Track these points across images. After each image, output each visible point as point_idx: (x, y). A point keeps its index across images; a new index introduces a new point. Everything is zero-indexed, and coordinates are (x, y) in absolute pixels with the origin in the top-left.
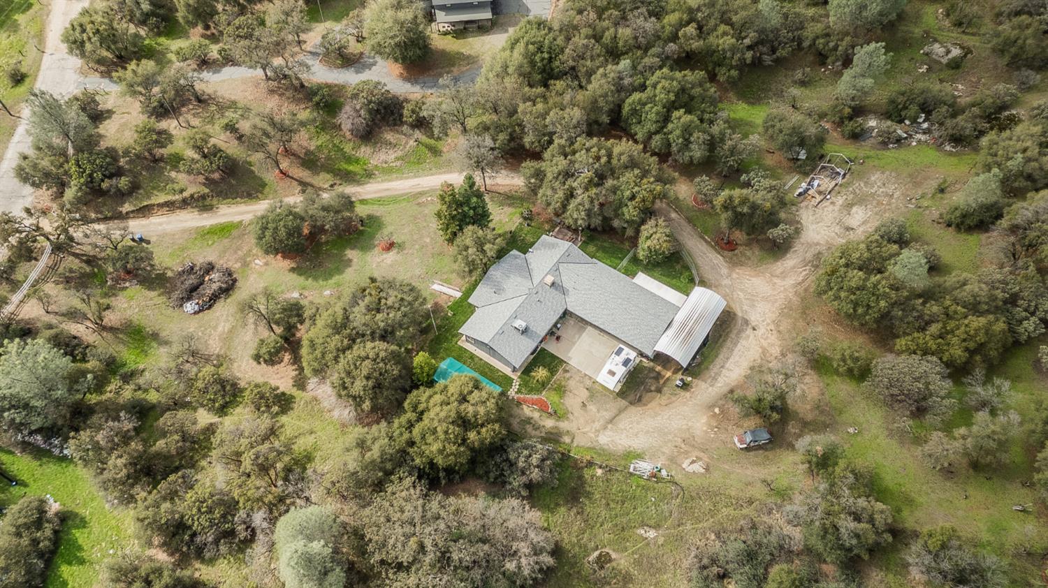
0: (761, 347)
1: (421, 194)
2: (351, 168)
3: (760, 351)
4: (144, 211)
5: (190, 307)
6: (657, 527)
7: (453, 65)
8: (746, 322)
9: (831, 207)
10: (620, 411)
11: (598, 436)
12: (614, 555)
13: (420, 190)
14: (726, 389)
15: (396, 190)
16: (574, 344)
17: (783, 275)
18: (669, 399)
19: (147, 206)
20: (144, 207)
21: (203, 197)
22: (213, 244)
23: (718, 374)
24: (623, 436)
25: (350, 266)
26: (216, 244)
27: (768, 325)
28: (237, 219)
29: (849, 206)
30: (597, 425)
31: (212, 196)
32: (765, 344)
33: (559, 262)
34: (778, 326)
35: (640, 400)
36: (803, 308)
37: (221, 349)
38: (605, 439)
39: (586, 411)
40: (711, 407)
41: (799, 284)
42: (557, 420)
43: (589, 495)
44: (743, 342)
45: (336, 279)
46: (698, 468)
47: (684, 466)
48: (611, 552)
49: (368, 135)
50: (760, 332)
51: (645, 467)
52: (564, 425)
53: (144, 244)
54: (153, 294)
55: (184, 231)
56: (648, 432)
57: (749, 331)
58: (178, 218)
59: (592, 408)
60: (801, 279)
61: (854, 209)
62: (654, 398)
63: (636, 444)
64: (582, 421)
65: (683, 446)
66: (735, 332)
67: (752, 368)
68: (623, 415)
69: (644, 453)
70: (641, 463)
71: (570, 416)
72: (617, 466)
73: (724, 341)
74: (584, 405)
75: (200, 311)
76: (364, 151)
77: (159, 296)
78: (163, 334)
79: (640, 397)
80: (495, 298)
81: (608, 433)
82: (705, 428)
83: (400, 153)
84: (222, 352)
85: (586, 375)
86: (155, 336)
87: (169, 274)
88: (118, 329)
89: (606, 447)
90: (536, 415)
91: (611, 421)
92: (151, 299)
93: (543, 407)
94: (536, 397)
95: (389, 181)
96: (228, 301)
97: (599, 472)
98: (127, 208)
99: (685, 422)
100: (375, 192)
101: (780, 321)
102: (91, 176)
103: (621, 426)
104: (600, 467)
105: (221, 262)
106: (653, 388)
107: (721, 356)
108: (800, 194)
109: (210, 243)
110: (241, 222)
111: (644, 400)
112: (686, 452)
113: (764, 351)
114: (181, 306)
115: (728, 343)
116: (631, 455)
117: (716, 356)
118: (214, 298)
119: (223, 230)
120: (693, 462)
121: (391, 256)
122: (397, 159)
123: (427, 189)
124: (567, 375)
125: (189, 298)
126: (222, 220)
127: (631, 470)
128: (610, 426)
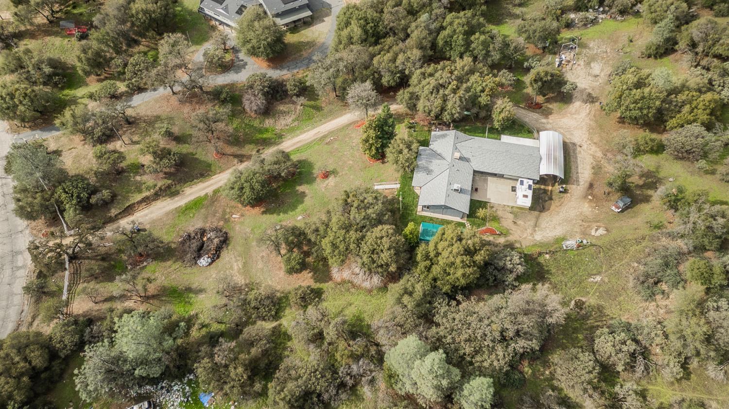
0: (590, 155)
1: (325, 137)
2: (265, 136)
3: (592, 157)
4: (129, 210)
5: (204, 261)
6: (599, 273)
7: (301, 51)
8: (574, 144)
9: (579, 68)
10: (537, 218)
11: (533, 237)
12: (584, 299)
13: (322, 135)
14: (587, 185)
15: (305, 140)
16: (486, 190)
17: (577, 112)
18: (559, 201)
19: (129, 206)
20: (127, 207)
21: (169, 187)
22: (194, 215)
23: (578, 178)
24: (548, 231)
25: (306, 196)
26: (196, 215)
27: (586, 142)
28: (202, 194)
29: (588, 64)
30: (529, 231)
31: (175, 185)
32: (591, 152)
33: (455, 144)
34: (592, 140)
35: (544, 208)
36: (598, 127)
37: (245, 280)
38: (539, 237)
39: (517, 225)
40: (585, 197)
41: (589, 114)
42: (505, 237)
43: (548, 272)
44: (579, 156)
45: (300, 207)
46: (601, 231)
47: (593, 234)
48: (581, 298)
49: (267, 112)
50: (585, 147)
51: (571, 243)
52: (511, 238)
53: (141, 232)
54: (169, 263)
55: (167, 214)
56: (560, 224)
57: (579, 149)
58: (156, 207)
59: (519, 222)
60: (588, 111)
61: (592, 65)
62: (551, 204)
63: (558, 232)
64: (519, 232)
65: (584, 224)
66: (572, 151)
67: (593, 168)
68: (540, 220)
69: (565, 236)
70: (567, 242)
71: (511, 231)
72: (556, 248)
73: (569, 159)
74: (515, 223)
75: (213, 262)
76: (268, 123)
77: (174, 262)
78: (194, 286)
79: (543, 206)
80: (429, 177)
81: (538, 233)
82: (590, 210)
83: (293, 117)
84: (247, 282)
85: (505, 205)
86: (189, 290)
87: (173, 246)
88: (159, 295)
89: (543, 241)
90: (491, 238)
91: (536, 225)
92: (170, 267)
93: (492, 232)
94: (484, 228)
95: (297, 136)
96: (229, 247)
97: (547, 256)
98: (114, 212)
99: (577, 210)
100: (292, 146)
101: (591, 137)
102: (78, 197)
103: (543, 226)
104: (547, 253)
105: (208, 225)
106: (547, 199)
107: (573, 168)
108: (559, 66)
109: (191, 215)
110: (206, 195)
111: (546, 207)
112: (589, 226)
113: (594, 157)
114: (196, 263)
115: (572, 159)
116: (559, 240)
117: (571, 168)
118: (219, 249)
119: (196, 204)
120: (597, 230)
121: (331, 181)
122: (294, 121)
123: (327, 133)
124: (494, 209)
125: (199, 257)
126: (192, 198)
127: (565, 248)
128: (537, 229)
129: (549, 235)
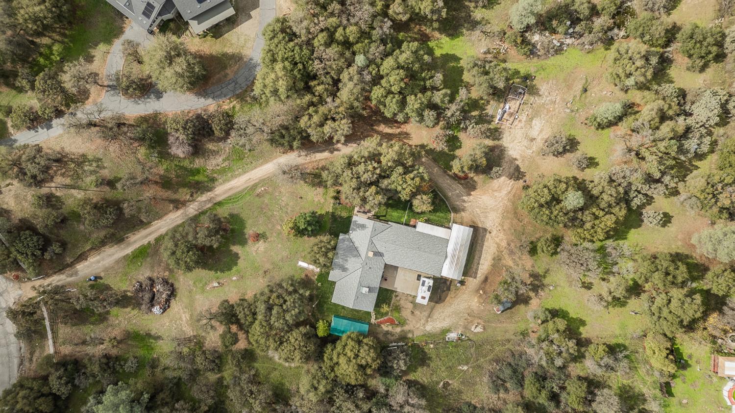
0: (496, 244)
1: (255, 186)
2: (196, 178)
3: (496, 246)
5: (156, 310)
6: (467, 364)
9: (520, 125)
10: (433, 309)
11: (425, 327)
12: (450, 382)
13: (253, 183)
14: (483, 278)
15: (237, 187)
16: (395, 278)
17: (499, 189)
18: (455, 293)
19: (81, 254)
20: (79, 255)
21: (113, 235)
22: (141, 265)
23: (477, 269)
24: (438, 323)
25: (239, 258)
26: (143, 264)
27: (497, 227)
28: (145, 242)
29: (530, 119)
30: (423, 321)
32: (497, 240)
33: (371, 237)
34: (503, 226)
35: (440, 299)
36: (513, 212)
38: (429, 328)
39: (414, 315)
40: (477, 291)
41: (510, 192)
42: (402, 327)
43: (430, 359)
44: (486, 244)
45: (235, 269)
46: (479, 329)
47: (472, 330)
48: (448, 381)
49: (197, 150)
50: (494, 233)
51: (453, 336)
52: (406, 328)
54: (129, 309)
55: (118, 262)
56: (449, 315)
57: (488, 235)
58: (106, 253)
59: (416, 313)
62: (447, 295)
63: (445, 324)
64: (414, 322)
65: (469, 318)
67: (494, 259)
68: (434, 311)
69: (450, 328)
70: (451, 334)
71: (407, 321)
72: (440, 337)
73: (476, 247)
74: (413, 313)
75: (164, 312)
77: (133, 309)
79: (440, 296)
80: (344, 274)
81: (430, 323)
82: (477, 305)
83: (224, 157)
84: (195, 334)
85: (408, 294)
87: (129, 294)
88: (125, 339)
89: (431, 332)
90: (390, 328)
91: (429, 316)
92: (130, 313)
93: (392, 322)
94: (386, 318)
95: (229, 181)
96: (177, 299)
97: (432, 346)
98: (69, 260)
99: (466, 304)
100: (224, 193)
102: (33, 254)
103: (435, 317)
104: (432, 343)
105: (155, 274)
106: (445, 289)
107: (476, 257)
108: (500, 120)
109: (139, 264)
110: (149, 243)
111: (442, 298)
112: (472, 322)
113: (498, 245)
114: (151, 311)
115: (478, 248)
116: (445, 332)
117: (474, 258)
118: (168, 301)
119: (142, 254)
120: (476, 326)
124: (398, 298)
125: (153, 306)
127: (447, 340)
128: (429, 319)
129: (438, 326)
